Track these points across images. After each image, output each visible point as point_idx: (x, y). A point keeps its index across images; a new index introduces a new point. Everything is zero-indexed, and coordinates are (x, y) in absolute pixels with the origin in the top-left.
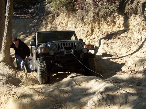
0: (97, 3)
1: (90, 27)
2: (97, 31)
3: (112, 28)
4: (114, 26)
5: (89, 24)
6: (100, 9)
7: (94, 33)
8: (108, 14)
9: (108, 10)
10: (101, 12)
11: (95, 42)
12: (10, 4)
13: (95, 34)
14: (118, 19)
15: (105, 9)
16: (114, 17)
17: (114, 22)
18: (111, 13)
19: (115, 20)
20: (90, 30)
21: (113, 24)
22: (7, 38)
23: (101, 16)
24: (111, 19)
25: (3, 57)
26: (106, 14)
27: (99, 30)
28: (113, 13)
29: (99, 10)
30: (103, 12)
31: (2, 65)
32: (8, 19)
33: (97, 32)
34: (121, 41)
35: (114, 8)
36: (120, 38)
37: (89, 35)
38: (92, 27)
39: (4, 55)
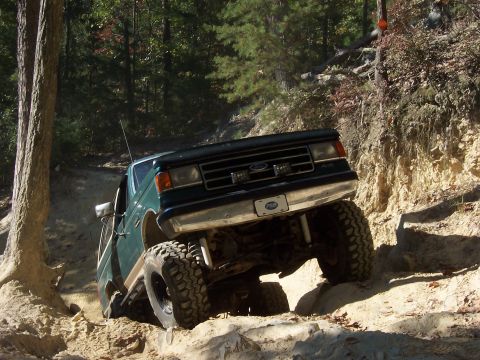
0: (398, 85)
1: (377, 178)
2: (402, 193)
3: (454, 178)
4: (458, 168)
5: (374, 167)
6: (405, 106)
7: (391, 201)
8: (433, 121)
9: (432, 106)
10: (409, 116)
11: (388, 230)
12: (45, 71)
13: (396, 206)
14: (472, 141)
15: (423, 104)
16: (455, 132)
17: (457, 153)
18: (445, 117)
19: (461, 146)
20: (376, 191)
21: (454, 161)
22: (29, 193)
23: (409, 130)
24: (446, 143)
25: (16, 263)
26: (425, 121)
27: (409, 188)
28: (454, 119)
29: (403, 111)
30: (416, 115)
31: (7, 292)
32: (35, 126)
33: (402, 197)
34: (476, 218)
35: (451, 97)
36: (472, 209)
37: (373, 210)
38: (383, 180)
39: (18, 254)
